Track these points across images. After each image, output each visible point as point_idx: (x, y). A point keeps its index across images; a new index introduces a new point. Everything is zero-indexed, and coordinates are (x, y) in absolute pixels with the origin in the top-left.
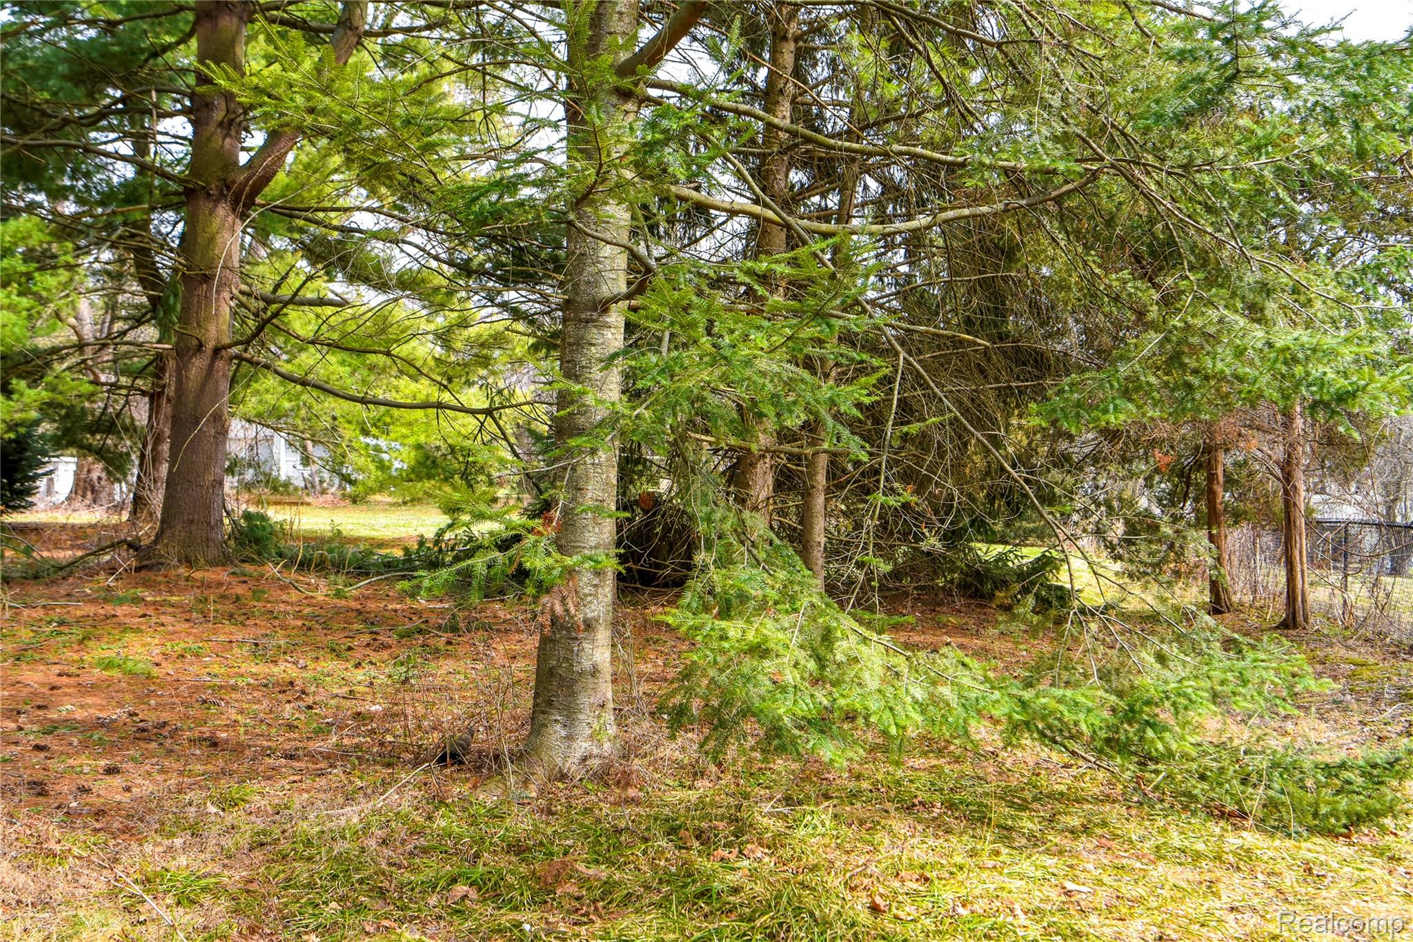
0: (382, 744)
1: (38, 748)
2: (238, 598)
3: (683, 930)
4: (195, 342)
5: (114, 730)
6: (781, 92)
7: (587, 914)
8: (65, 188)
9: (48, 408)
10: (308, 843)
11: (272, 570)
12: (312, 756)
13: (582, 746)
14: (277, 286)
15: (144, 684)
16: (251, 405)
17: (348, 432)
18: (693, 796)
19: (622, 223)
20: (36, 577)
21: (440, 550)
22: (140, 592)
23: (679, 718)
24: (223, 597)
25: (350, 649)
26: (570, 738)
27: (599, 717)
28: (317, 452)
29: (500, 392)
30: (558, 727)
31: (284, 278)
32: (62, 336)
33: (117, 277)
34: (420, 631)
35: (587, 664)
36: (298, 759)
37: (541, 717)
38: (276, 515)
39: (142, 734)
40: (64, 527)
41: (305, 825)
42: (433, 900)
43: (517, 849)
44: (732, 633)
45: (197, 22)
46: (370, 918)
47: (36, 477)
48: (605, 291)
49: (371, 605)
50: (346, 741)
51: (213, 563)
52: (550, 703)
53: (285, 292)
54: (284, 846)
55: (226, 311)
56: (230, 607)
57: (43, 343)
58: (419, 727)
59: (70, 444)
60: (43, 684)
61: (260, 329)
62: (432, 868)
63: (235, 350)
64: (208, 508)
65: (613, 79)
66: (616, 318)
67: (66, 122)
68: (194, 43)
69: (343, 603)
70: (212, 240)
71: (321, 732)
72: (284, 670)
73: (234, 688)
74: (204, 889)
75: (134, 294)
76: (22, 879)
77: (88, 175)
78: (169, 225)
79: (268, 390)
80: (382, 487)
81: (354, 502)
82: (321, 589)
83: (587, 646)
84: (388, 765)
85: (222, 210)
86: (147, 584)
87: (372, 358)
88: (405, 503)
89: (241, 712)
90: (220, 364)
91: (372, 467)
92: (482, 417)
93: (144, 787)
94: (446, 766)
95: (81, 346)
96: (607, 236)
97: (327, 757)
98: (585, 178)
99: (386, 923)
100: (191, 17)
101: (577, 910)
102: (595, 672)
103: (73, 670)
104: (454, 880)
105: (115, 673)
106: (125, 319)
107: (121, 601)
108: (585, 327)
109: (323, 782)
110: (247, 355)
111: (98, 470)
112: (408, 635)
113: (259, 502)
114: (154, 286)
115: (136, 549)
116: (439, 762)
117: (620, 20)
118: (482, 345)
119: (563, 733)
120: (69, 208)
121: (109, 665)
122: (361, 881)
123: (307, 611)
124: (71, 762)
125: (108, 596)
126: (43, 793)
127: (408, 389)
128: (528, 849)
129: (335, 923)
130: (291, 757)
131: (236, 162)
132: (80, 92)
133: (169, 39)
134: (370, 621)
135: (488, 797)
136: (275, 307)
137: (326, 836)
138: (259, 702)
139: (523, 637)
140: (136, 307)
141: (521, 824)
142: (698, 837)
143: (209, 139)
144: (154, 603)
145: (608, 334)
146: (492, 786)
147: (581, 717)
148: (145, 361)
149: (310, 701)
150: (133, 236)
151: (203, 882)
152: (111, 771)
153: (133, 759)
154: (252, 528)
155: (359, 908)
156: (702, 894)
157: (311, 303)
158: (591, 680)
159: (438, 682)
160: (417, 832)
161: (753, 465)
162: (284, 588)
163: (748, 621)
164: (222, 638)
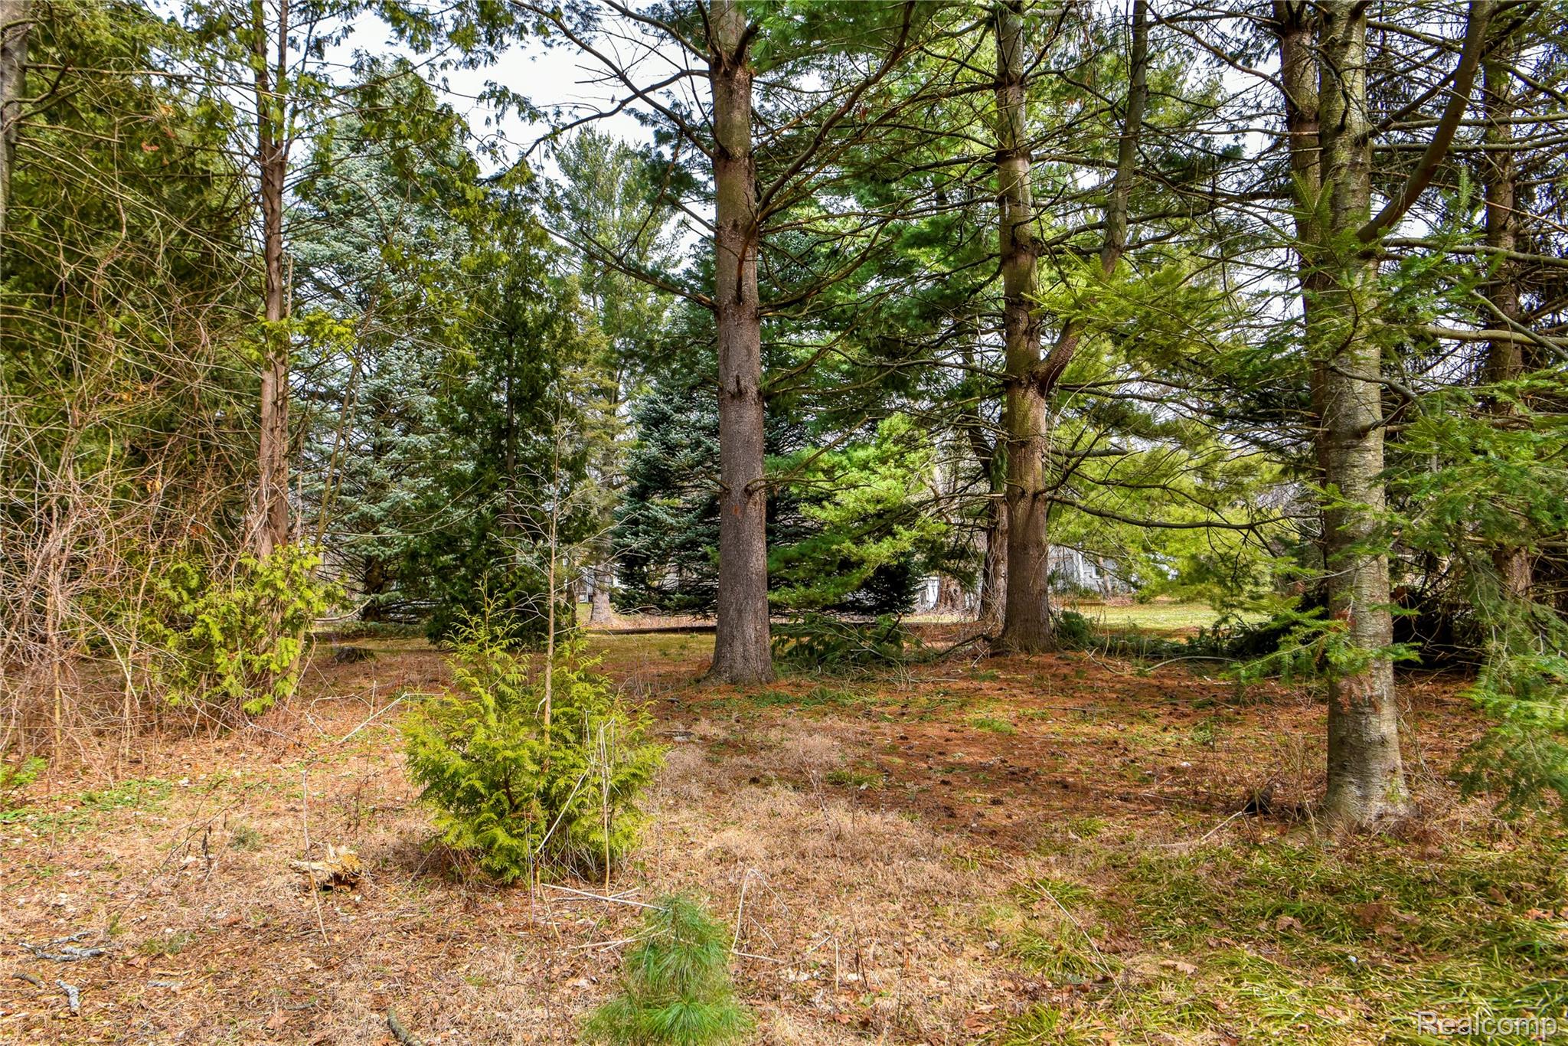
0: (1196, 793)
1: (944, 783)
2: (1065, 676)
3: (1509, 981)
4: (1019, 490)
5: (993, 772)
6: (1504, 228)
7: (1407, 954)
8: (923, 392)
9: (919, 543)
10: (1151, 869)
11: (1088, 655)
12: (1142, 800)
13: (1377, 806)
14: (1075, 444)
15: (1008, 740)
16: (1058, 534)
17: (1132, 549)
18: (1494, 856)
19: (1372, 363)
20: (925, 661)
21: (1218, 639)
22: (996, 672)
23: (1469, 786)
24: (1054, 675)
25: (1157, 716)
26: (1365, 797)
27: (1391, 781)
28: (1110, 565)
29: (1259, 510)
30: (1353, 788)
31: (1079, 439)
32: (926, 494)
33: (957, 449)
34: (1212, 704)
35: (1375, 736)
36: (1131, 802)
37: (1336, 778)
38: (1087, 614)
39: (1014, 776)
40: (936, 625)
41: (1145, 854)
42: (1263, 926)
43: (1329, 889)
44: (1539, 713)
45: (1003, 263)
46: (1212, 934)
47: (915, 592)
48: (1364, 419)
49: (1167, 682)
50: (1166, 790)
51: (1045, 650)
52: (1344, 768)
53: (1081, 447)
54: (1133, 869)
55: (1039, 465)
56: (1061, 683)
57: (915, 499)
58: (1225, 781)
59: (934, 568)
60: (940, 737)
61: (1065, 477)
62: (1256, 899)
63: (1048, 494)
64: (1038, 610)
65: (1359, 247)
66: (1375, 441)
67: (922, 347)
68: (1001, 278)
69: (1145, 680)
70: (1026, 416)
71: (1145, 781)
72: (1108, 731)
73: (1073, 744)
74: (1077, 897)
75: (970, 461)
76: (949, 876)
77: (937, 381)
78: (991, 410)
79: (1071, 522)
80: (1163, 590)
81: (1141, 603)
82: (1127, 670)
83: (1374, 719)
84: (1204, 811)
85: (1031, 394)
86: (1000, 666)
87: (1146, 492)
88: (1182, 602)
89: (1081, 763)
90: (1038, 505)
91: (1152, 574)
92: (1245, 532)
93: (1020, 816)
94: (1256, 815)
95: (937, 499)
96: (1361, 374)
97: (1153, 801)
98: (1344, 330)
99: (1226, 940)
100: (997, 260)
101: (1398, 949)
102: (1383, 742)
103: (958, 727)
104: (1279, 911)
105: (986, 730)
106: (965, 478)
107: (984, 679)
108: (1347, 453)
109: (1154, 820)
110: (1057, 497)
111: (954, 586)
112: (1201, 706)
113: (1072, 604)
114: (984, 453)
115: (990, 640)
116: (1247, 810)
117: (1354, 196)
118: (1236, 475)
119: (1358, 793)
120: (925, 404)
121: (982, 725)
122: (1199, 904)
123: (1118, 686)
124: (968, 794)
125: (973, 676)
126: (952, 815)
127: (1175, 513)
128: (1341, 891)
129: (1183, 936)
130: (1126, 800)
131: (1038, 358)
132: (928, 325)
133: (983, 279)
134: (1171, 695)
135: (1295, 843)
136: (1074, 460)
137: (1165, 865)
138: (1093, 756)
139: (1302, 709)
140: (972, 470)
141: (1331, 867)
142: (1508, 895)
143: (1018, 344)
144: (1006, 680)
145: (1369, 457)
146: (1299, 834)
147: (1374, 780)
148: (982, 506)
149: (1132, 757)
150: (967, 419)
151: (1076, 892)
152: (996, 802)
153: (1008, 794)
154: (1070, 624)
155: (1202, 926)
156: (1524, 949)
157: (1101, 454)
158: (1380, 749)
159: (1232, 743)
160: (1237, 867)
161: (1508, 559)
162: (1098, 669)
163: (1553, 702)
164: (1059, 706)
